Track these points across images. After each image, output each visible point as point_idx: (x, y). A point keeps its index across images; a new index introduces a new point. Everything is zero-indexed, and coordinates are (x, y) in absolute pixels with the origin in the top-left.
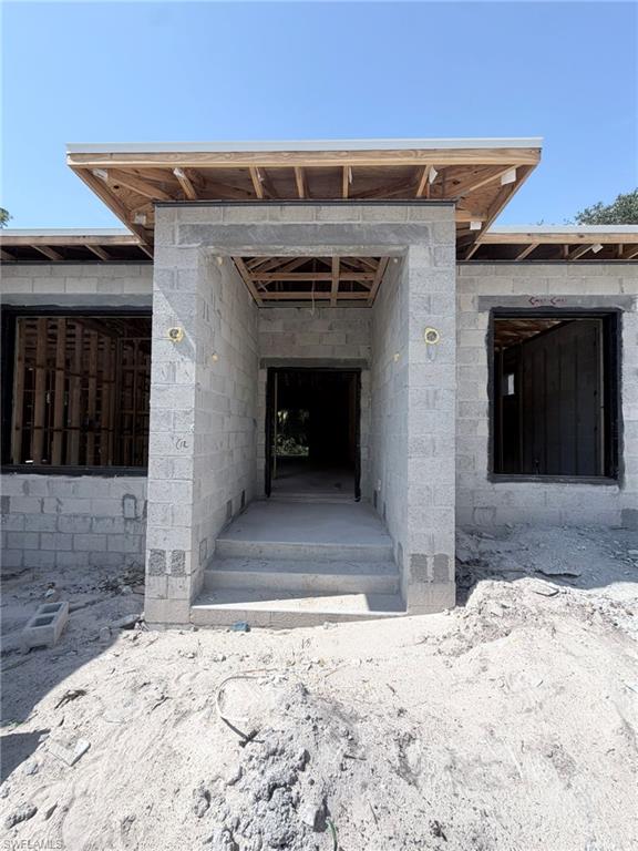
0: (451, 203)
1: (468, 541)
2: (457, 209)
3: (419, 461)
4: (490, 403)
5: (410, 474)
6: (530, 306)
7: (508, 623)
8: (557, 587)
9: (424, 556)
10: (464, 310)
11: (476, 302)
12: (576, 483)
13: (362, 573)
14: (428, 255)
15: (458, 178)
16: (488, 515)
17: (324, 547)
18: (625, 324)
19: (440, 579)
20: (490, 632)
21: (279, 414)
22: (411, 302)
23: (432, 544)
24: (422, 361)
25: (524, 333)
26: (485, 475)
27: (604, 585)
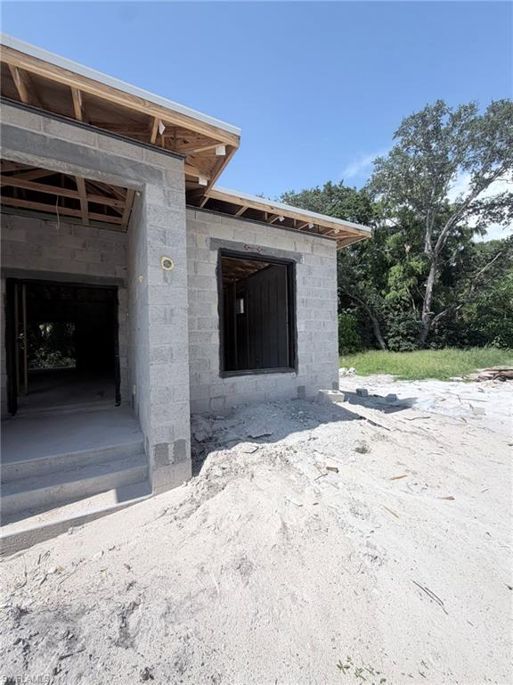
0: (180, 157)
1: (204, 424)
2: (186, 163)
3: (159, 366)
4: (220, 319)
5: (152, 378)
6: (245, 251)
7: (224, 480)
8: (257, 445)
9: (166, 444)
10: (200, 247)
11: (209, 241)
12: (273, 373)
13: (113, 471)
14: (162, 195)
15: (187, 138)
16: (220, 402)
17: (72, 456)
18: (297, 271)
19: (179, 459)
20: (213, 489)
21: (41, 327)
22: (149, 232)
23: (172, 433)
24: (160, 284)
25: (248, 270)
26: (218, 372)
27: (284, 438)
